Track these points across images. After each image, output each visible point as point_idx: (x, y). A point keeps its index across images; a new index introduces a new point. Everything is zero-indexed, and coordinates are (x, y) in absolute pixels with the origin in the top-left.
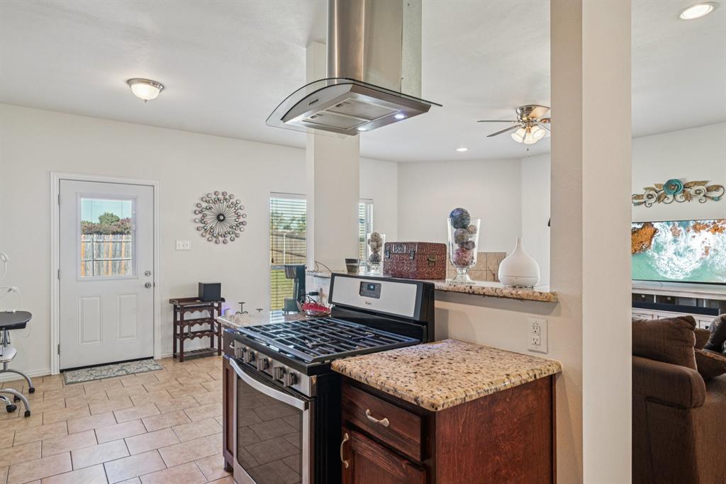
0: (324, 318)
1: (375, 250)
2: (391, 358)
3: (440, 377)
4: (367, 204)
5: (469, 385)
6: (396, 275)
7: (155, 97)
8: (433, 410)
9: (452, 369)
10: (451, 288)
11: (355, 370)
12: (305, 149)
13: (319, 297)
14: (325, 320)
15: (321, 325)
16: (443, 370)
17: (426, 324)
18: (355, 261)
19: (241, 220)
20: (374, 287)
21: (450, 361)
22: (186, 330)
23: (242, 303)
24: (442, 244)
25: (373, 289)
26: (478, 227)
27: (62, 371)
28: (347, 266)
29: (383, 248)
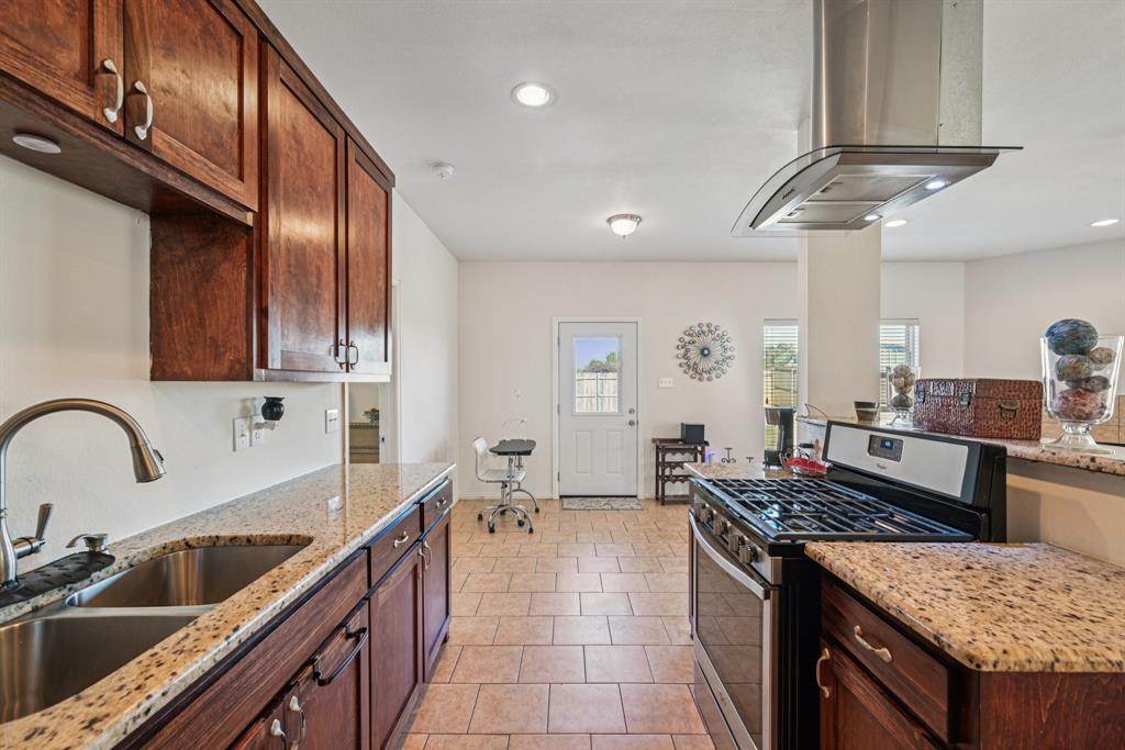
0: (816, 480)
1: (902, 390)
2: (908, 557)
3: (999, 609)
4: (908, 326)
5: (1068, 642)
6: (936, 429)
7: (632, 231)
8: (973, 667)
9: (1032, 600)
10: (1044, 457)
11: (838, 563)
12: (796, 261)
13: (814, 451)
14: (816, 483)
15: (806, 488)
16: (1011, 598)
17: (988, 511)
18: (870, 405)
19: (729, 353)
20: (892, 444)
21: (1032, 585)
22: (667, 472)
23: (729, 449)
24: (1030, 382)
25: (891, 448)
26: (1119, 351)
27: (561, 497)
28: (858, 411)
29: (913, 388)
